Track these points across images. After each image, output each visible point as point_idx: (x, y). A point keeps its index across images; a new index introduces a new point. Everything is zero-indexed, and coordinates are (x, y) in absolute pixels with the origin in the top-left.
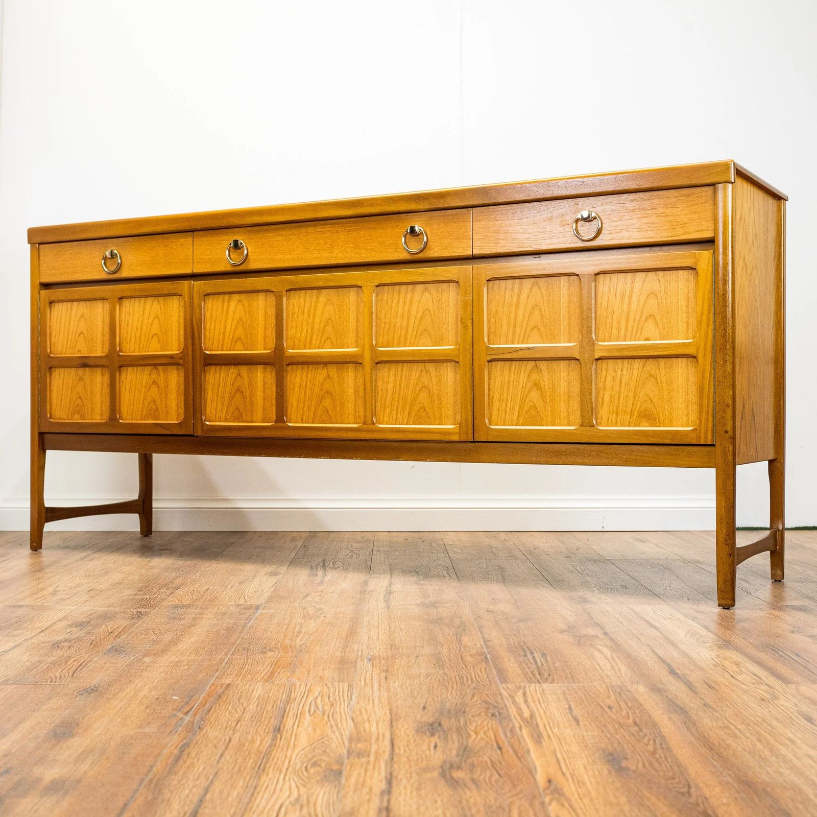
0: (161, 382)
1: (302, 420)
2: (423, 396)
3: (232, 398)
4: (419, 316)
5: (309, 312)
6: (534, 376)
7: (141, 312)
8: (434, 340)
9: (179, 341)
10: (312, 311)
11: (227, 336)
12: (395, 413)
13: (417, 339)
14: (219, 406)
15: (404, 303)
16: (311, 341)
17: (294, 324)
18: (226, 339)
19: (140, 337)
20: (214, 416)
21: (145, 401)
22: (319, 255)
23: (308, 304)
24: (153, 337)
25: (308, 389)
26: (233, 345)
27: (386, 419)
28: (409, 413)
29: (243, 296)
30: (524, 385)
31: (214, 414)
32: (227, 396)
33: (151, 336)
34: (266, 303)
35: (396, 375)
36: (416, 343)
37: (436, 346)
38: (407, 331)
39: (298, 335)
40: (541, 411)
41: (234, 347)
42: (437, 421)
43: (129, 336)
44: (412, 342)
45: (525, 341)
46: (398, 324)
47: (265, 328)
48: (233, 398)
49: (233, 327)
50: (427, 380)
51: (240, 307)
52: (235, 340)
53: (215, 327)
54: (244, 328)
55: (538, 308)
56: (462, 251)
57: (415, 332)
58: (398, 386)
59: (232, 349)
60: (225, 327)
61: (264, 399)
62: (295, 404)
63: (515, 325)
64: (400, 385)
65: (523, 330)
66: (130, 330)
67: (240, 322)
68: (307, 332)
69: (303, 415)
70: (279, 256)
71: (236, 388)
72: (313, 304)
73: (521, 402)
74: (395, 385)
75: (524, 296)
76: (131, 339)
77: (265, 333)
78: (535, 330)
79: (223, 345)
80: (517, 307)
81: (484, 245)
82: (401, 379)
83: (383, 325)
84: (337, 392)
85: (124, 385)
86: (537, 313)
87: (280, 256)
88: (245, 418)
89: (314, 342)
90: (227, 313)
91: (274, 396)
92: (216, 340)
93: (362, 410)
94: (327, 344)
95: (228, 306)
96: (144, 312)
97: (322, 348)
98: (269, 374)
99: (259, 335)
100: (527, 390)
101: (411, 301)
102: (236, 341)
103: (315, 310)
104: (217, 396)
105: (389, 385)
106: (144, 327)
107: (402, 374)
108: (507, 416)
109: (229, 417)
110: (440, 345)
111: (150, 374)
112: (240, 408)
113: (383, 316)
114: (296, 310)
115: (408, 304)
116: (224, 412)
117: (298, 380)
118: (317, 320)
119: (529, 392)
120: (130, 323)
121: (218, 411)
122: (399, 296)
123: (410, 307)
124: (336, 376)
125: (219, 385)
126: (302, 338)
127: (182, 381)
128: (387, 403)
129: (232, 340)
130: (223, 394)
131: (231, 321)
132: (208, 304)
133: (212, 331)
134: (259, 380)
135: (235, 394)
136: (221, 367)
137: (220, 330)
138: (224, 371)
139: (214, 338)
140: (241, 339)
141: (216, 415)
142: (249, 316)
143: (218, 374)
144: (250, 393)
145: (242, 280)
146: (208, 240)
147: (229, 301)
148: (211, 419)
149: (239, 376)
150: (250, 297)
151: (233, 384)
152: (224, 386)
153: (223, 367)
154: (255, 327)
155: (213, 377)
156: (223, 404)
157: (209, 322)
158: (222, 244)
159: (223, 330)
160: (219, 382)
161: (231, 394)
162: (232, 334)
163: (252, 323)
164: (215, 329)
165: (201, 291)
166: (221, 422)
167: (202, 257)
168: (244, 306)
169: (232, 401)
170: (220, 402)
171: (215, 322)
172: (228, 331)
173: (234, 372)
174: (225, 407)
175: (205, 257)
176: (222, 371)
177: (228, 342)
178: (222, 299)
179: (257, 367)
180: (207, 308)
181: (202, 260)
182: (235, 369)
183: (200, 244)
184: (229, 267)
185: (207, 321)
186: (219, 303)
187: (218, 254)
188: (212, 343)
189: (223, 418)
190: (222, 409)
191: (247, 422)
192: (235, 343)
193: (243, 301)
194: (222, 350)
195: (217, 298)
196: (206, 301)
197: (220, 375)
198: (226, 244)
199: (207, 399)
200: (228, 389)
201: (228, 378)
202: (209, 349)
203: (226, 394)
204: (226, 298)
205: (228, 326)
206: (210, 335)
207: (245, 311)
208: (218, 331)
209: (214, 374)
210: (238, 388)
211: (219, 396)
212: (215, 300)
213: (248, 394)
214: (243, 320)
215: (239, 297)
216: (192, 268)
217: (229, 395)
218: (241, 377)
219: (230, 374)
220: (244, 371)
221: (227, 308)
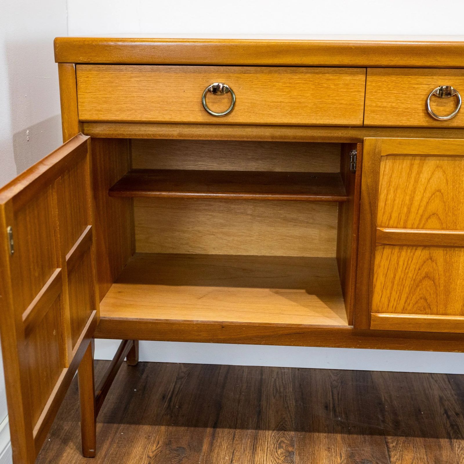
3: (417, 284)
11: (414, 210)
14: (395, 296)
18: (412, 216)
20: (386, 306)
26: (423, 222)
29: (445, 163)
31: (386, 303)
32: (408, 283)
41: (424, 224)
48: (417, 286)
49: (425, 200)
51: (439, 174)
52: (426, 215)
53: (395, 196)
54: (444, 202)
59: (422, 225)
60: (412, 199)
67: (438, 193)
71: (423, 274)
79: (406, 222)
88: (435, 310)
90: (416, 181)
92: (395, 215)
95: (419, 173)
102: (429, 217)
104: (393, 283)
109: (409, 308)
112: (428, 297)
116: (402, 301)
121: (392, 299)
125: (396, 270)
129: (422, 216)
130: (403, 280)
131: (422, 191)
132: (385, 167)
133: (389, 202)
134: (461, 265)
135: (421, 281)
136: (402, 249)
137: (403, 203)
138: (405, 254)
139: (392, 211)
140: (437, 215)
141: (388, 305)
142: (454, 186)
143: (395, 257)
144: (445, 281)
145: (449, 141)
146: (392, 82)
147: (421, 167)
148: (380, 309)
149: (430, 260)
150: (457, 163)
151: (419, 269)
152: (404, 269)
153: (405, 248)
154: (462, 201)
155: (387, 259)
156: (401, 294)
157: (386, 191)
158: (418, 88)
159: (407, 202)
160: (396, 265)
161: (414, 280)
162: (422, 208)
163: (456, 196)
164: (394, 200)
165: (377, 150)
166: (397, 313)
167: (379, 104)
168: (445, 173)
169: (415, 289)
170: (396, 290)
171: (394, 192)
172: (416, 203)
173: (422, 255)
174: (404, 296)
175: (385, 104)
176: (403, 253)
177: (415, 219)
178: (409, 162)
179: (460, 251)
180: (382, 172)
181: (379, 109)
182: (424, 251)
183: (380, 87)
184: (427, 122)
185: (383, 189)
186: (403, 167)
187: (409, 102)
188: (389, 218)
189: (400, 310)
190: (400, 298)
191: (437, 314)
192: (427, 220)
193: (444, 168)
194: (405, 227)
195: (401, 161)
196: (382, 164)
197: (399, 257)
198: (425, 90)
199: (375, 286)
200: (410, 275)
201: (412, 261)
202: (383, 225)
203: (407, 281)
204: (417, 161)
205: (417, 198)
206: (387, 208)
207: (447, 180)
208: (400, 203)
209: (390, 256)
210: (427, 274)
211: (396, 282)
212: (398, 162)
213: (442, 281)
214: (443, 191)
215: (438, 162)
216: (363, 117)
217: (412, 282)
218: (433, 261)
219: (415, 257)
220: (439, 254)
221: (416, 174)
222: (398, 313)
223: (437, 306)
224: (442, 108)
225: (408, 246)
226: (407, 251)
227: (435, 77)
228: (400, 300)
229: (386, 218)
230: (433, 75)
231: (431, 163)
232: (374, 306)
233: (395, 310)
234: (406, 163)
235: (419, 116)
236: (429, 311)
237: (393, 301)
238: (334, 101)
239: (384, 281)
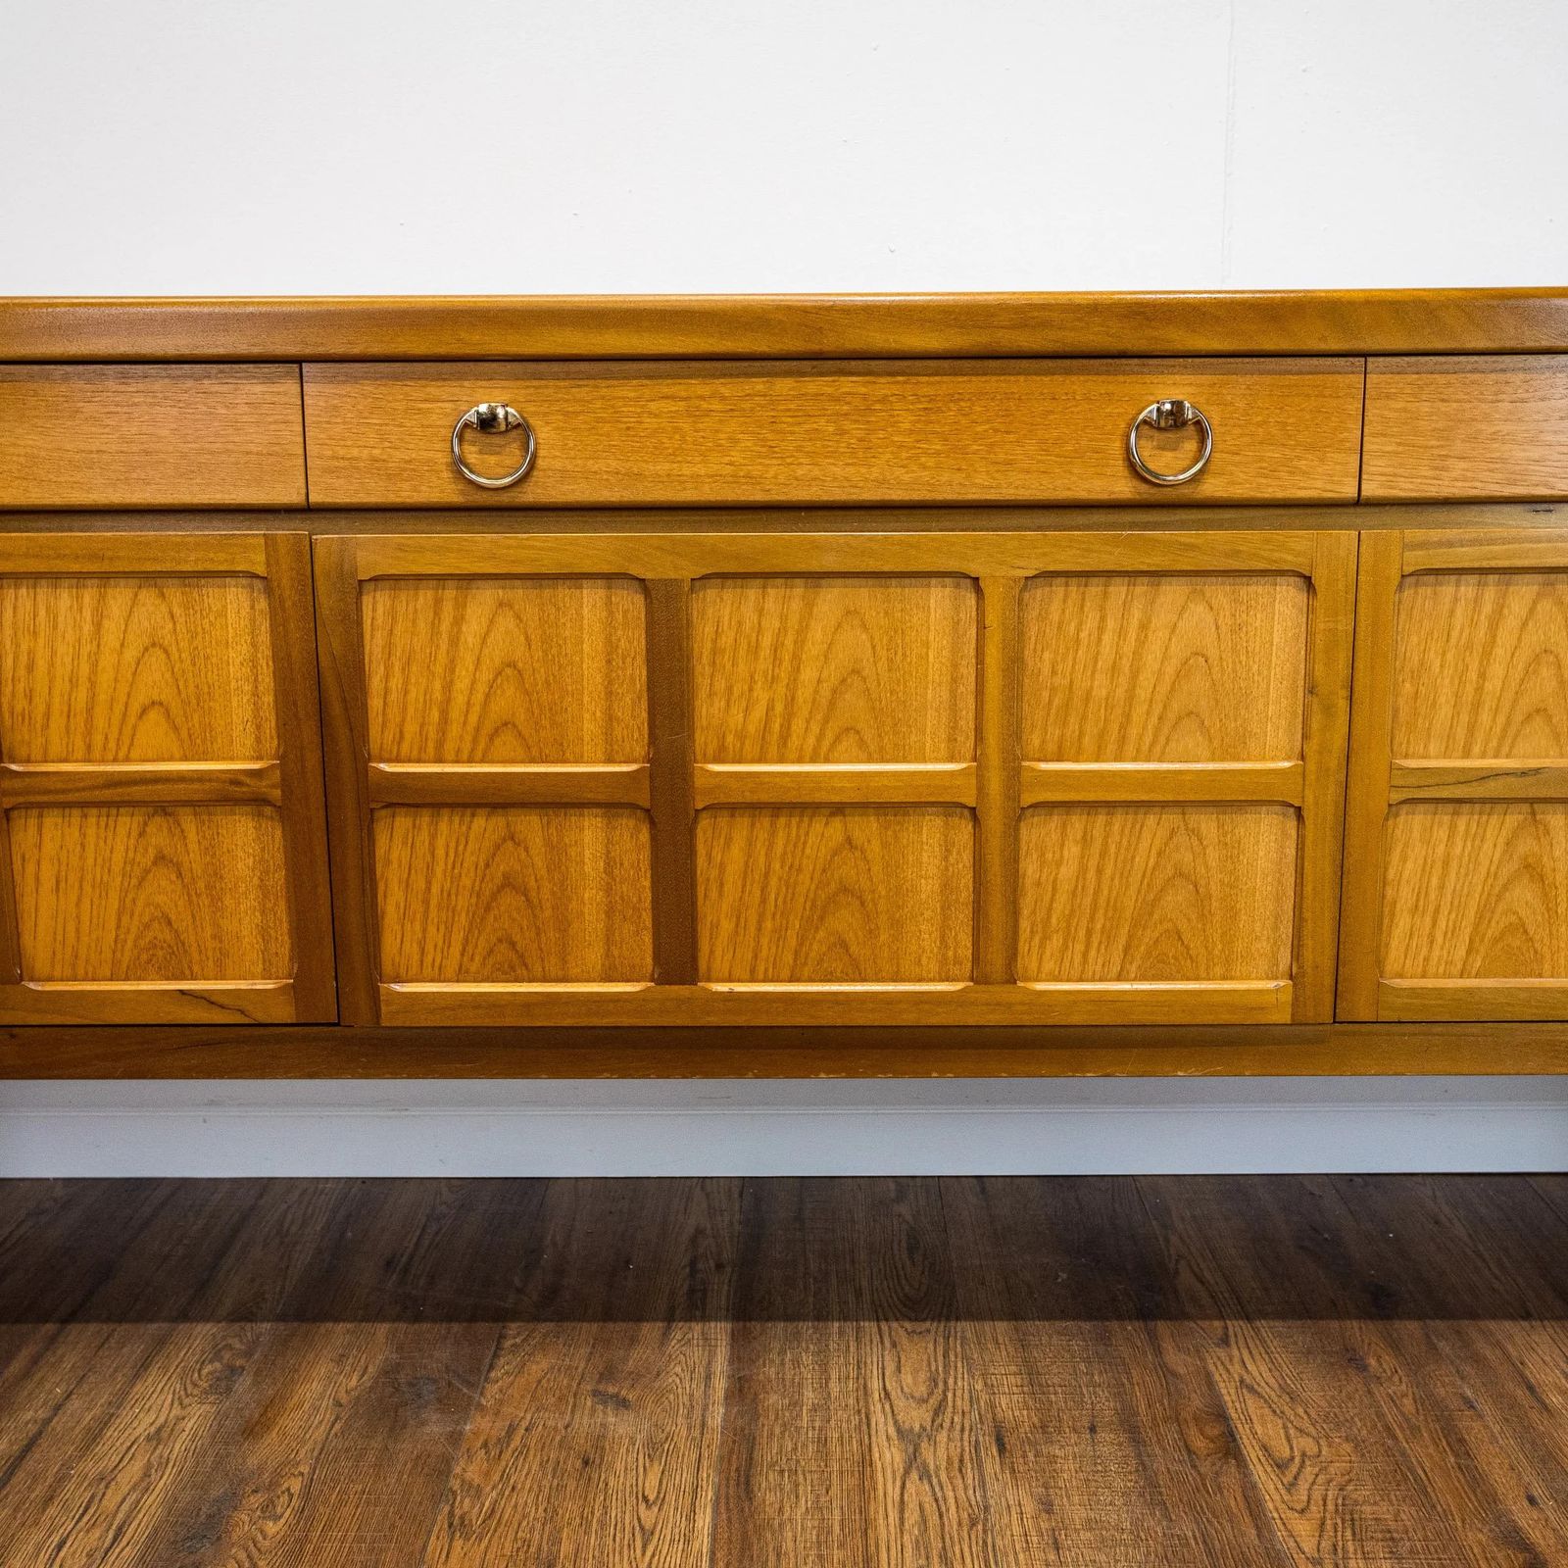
0: (194, 859)
1: (753, 971)
2: (1177, 899)
3: (485, 907)
4: (1170, 670)
5: (776, 649)
6: (1526, 846)
7: (87, 628)
8: (1216, 743)
9: (258, 727)
10: (789, 642)
11: (455, 714)
12: (1080, 947)
13: (1162, 739)
14: (434, 935)
15: (1121, 633)
16: (784, 738)
17: (720, 685)
18: (454, 730)
19: (90, 710)
20: (415, 963)
21: (125, 920)
22: (816, 472)
23: (772, 624)
24: (144, 711)
25: (774, 882)
26: (482, 746)
27: (1049, 966)
28: (1127, 949)
29: (518, 594)
30: (1493, 869)
31: (416, 958)
32: (462, 902)
33: (135, 708)
34: (611, 613)
35: (1086, 841)
36: (1158, 749)
37: (1223, 760)
38: (1128, 716)
39: (736, 717)
40: (1537, 937)
41: (486, 750)
42: (1218, 970)
43: (42, 708)
44: (1145, 748)
45: (1505, 749)
46: (1100, 692)
47: (609, 694)
48: (488, 909)
49: (481, 688)
50: (1188, 857)
51: (506, 622)
53: (406, 682)
54: (527, 693)
55: (1551, 658)
56: (1329, 487)
57: (1154, 719)
58: (1091, 874)
59: (479, 754)
60: (448, 687)
61: (610, 912)
62: (727, 926)
63: (1476, 707)
64: (1099, 871)
65: (1501, 719)
66: (41, 687)
67: (509, 671)
68: (770, 708)
69: (756, 957)
70: (663, 467)
71: (499, 880)
72: (793, 621)
73: (1480, 917)
74: (1083, 870)
75: (1511, 622)
76: (47, 715)
77: (610, 708)
78: (1538, 721)
79: (440, 744)
80: (1487, 654)
81: (1401, 471)
82: (1103, 854)
83: (1046, 694)
84: (882, 890)
85: (31, 868)
86: (1545, 672)
87: (667, 466)
88: (538, 970)
89: (794, 742)
90: (454, 641)
91: (648, 904)
92: (411, 729)
93: (966, 940)
94: (841, 748)
95: (459, 621)
96: (98, 626)
97: (827, 761)
98: (626, 836)
99: (587, 716)
100: (1501, 882)
101: (1144, 627)
102: (496, 732)
103: (800, 643)
104: (426, 902)
105: (1063, 870)
106: (105, 679)
107: (1106, 837)
108: (1436, 953)
109: (473, 968)
110: (1236, 758)
111: (142, 834)
112: (517, 938)
113: (1046, 670)
114: (726, 640)
115: (1132, 635)
116: (456, 950)
117: (736, 852)
118: (808, 675)
119: (1505, 887)
120: (41, 664)
121: (429, 947)
122: (1102, 609)
123: (1141, 642)
124: (876, 845)
125: (430, 869)
126: (751, 729)
127: (276, 854)
128: (1054, 921)
129: (477, 730)
130: (449, 895)
131: (471, 668)
132: (374, 610)
133: (393, 697)
134: (587, 853)
135: (494, 897)
136: (439, 815)
137: (428, 697)
138: (448, 826)
139: (403, 720)
140: (514, 726)
141: (422, 962)
142: (546, 654)
143: (424, 836)
144: (553, 893)
145: (516, 538)
146: (365, 397)
147: (460, 606)
148: (403, 972)
149: (510, 844)
150: (547, 593)
151: (487, 865)
152: (449, 867)
153: (445, 812)
154: (570, 688)
155: (405, 843)
156: (449, 931)
157: (382, 668)
158: (429, 411)
159: (438, 695)
160: (429, 858)
161: (478, 896)
162: (476, 709)
163: (555, 677)
164: (406, 692)
165: (346, 567)
166: (444, 981)
167: (342, 452)
168: (521, 621)
169: (483, 919)
170: (436, 920)
171: (404, 669)
172: (460, 700)
173: (490, 828)
174: (458, 938)
175: (355, 452)
176: (443, 826)
177: (461, 738)
178: (430, 594)
179: (582, 815)
180: (369, 621)
181: (342, 464)
182: (494, 820)
183: (335, 407)
184: (462, 492)
185: (374, 666)
186: (419, 607)
187: (411, 446)
188: (397, 738)
189: (450, 971)
190: (448, 942)
191: (545, 980)
192: (491, 738)
193: (517, 607)
194: (439, 760)
195: (412, 592)
196: (367, 601)
197: (433, 837)
198: (446, 415)
199: (383, 913)
200: (466, 881)
201: (466, 846)
202: (386, 755)
203: (460, 897)
204: (450, 593)
205: (462, 684)
206: (389, 711)
207: (527, 638)
208: (421, 700)
209: (410, 835)
210: (506, 876)
211: (434, 902)
212: (403, 596)
213: (546, 894)
214: (520, 665)
215: (500, 592)
216: (304, 486)
217: (474, 900)
218: (519, 845)
219: (472, 836)
220: (530, 825)
221: (452, 625)
222: (449, 981)
223: (543, 960)
224: (492, 459)
225: (452, 806)
226: (451, 822)
227: (466, 383)
228: (449, 947)
229: (391, 736)
230: (461, 377)
231: (485, 597)
232: (387, 968)
233: (440, 975)
234: (425, 596)
235: (439, 478)
236: (525, 972)
237: (432, 950)
238: (230, 446)
239: (403, 899)
